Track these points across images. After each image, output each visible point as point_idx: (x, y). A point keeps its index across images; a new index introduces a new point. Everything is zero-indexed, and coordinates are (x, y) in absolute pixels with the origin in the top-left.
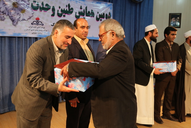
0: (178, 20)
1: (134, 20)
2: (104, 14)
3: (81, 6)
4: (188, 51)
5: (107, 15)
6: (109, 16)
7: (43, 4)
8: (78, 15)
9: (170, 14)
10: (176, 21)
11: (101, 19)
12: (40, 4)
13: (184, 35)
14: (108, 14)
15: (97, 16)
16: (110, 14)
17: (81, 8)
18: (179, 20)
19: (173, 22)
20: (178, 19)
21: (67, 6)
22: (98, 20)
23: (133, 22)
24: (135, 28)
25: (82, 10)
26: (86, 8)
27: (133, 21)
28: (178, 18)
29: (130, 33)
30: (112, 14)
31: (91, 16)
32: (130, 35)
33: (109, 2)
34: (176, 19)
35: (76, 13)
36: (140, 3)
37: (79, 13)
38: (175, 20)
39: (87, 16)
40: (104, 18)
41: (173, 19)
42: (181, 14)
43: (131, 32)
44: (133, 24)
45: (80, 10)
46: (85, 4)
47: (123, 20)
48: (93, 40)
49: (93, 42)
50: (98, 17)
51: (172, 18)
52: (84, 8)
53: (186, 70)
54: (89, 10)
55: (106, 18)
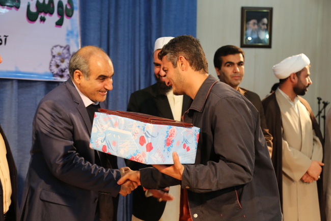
0: (265, 27)
1: (143, 23)
2: (51, 1)
4: (287, 115)
5: (60, 5)
6: (68, 7)
9: (243, 9)
10: (260, 28)
11: (42, 15)
13: (274, 71)
14: (65, 3)
15: (29, 6)
18: (267, 25)
19: (253, 32)
20: (264, 24)
22: (31, 17)
23: (143, 28)
24: (146, 45)
27: (140, 25)
28: (265, 20)
29: (134, 61)
30: (77, 4)
31: (8, 4)
32: (134, 67)
34: (260, 24)
38: (256, 27)
40: (51, 13)
41: (252, 22)
42: (271, 10)
43: (137, 57)
44: (143, 34)
47: (112, 22)
48: (19, 81)
49: (19, 87)
50: (33, 9)
51: (248, 20)
53: (284, 169)
55: (60, 14)
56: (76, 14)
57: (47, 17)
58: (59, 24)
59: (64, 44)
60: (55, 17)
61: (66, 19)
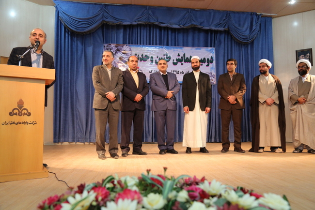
2: (204, 59)
3: (179, 54)
5: (208, 59)
6: (211, 60)
7: (142, 55)
8: (175, 61)
9: (297, 51)
10: (306, 58)
12: (140, 56)
14: (210, 58)
16: (212, 57)
17: (179, 55)
18: (309, 56)
21: (164, 55)
25: (180, 57)
26: (184, 55)
28: (308, 54)
30: (214, 59)
33: (211, 47)
34: (306, 56)
35: (173, 60)
36: (252, 43)
37: (177, 60)
38: (304, 58)
39: (185, 62)
40: (205, 63)
41: (302, 56)
42: (311, 49)
45: (178, 58)
46: (183, 52)
52: (182, 55)
54: (187, 56)
55: (208, 63)
56: (214, 62)
57: (203, 64)
58: (208, 66)
59: (210, 72)
60: (206, 64)
61: (210, 64)
